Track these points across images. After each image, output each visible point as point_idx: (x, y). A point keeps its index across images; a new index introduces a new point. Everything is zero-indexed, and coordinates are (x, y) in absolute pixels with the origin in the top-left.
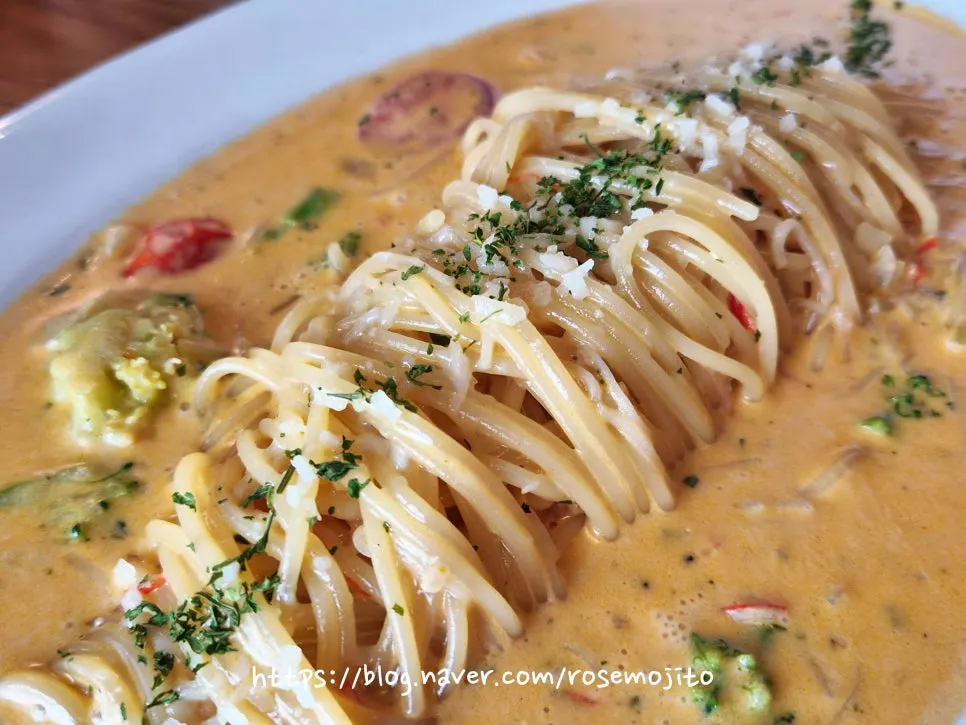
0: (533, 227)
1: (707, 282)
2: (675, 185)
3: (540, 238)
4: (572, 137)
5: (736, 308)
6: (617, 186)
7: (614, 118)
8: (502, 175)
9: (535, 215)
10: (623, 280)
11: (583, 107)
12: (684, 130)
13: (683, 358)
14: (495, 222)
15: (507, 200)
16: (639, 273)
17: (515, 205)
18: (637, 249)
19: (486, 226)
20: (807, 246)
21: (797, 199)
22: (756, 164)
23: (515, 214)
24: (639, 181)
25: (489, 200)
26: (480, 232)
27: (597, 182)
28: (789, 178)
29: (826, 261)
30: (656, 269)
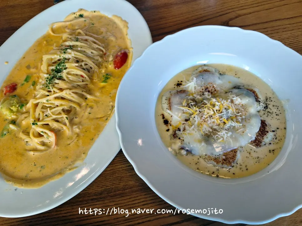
0: (53, 78)
1: (77, 75)
2: (67, 65)
3: (54, 79)
4: (53, 61)
5: (82, 76)
6: (61, 67)
7: (56, 57)
8: (46, 71)
9: (52, 76)
10: (66, 79)
11: (53, 57)
12: (66, 56)
13: (78, 85)
14: (48, 78)
15: (48, 75)
16: (67, 77)
17: (49, 75)
18: (66, 75)
19: (47, 79)
20: (87, 64)
21: (84, 58)
22: (77, 56)
23: (50, 76)
24: (63, 66)
25: (46, 76)
26: (47, 80)
27: (58, 68)
28: (82, 56)
29: (91, 64)
30: (69, 76)
